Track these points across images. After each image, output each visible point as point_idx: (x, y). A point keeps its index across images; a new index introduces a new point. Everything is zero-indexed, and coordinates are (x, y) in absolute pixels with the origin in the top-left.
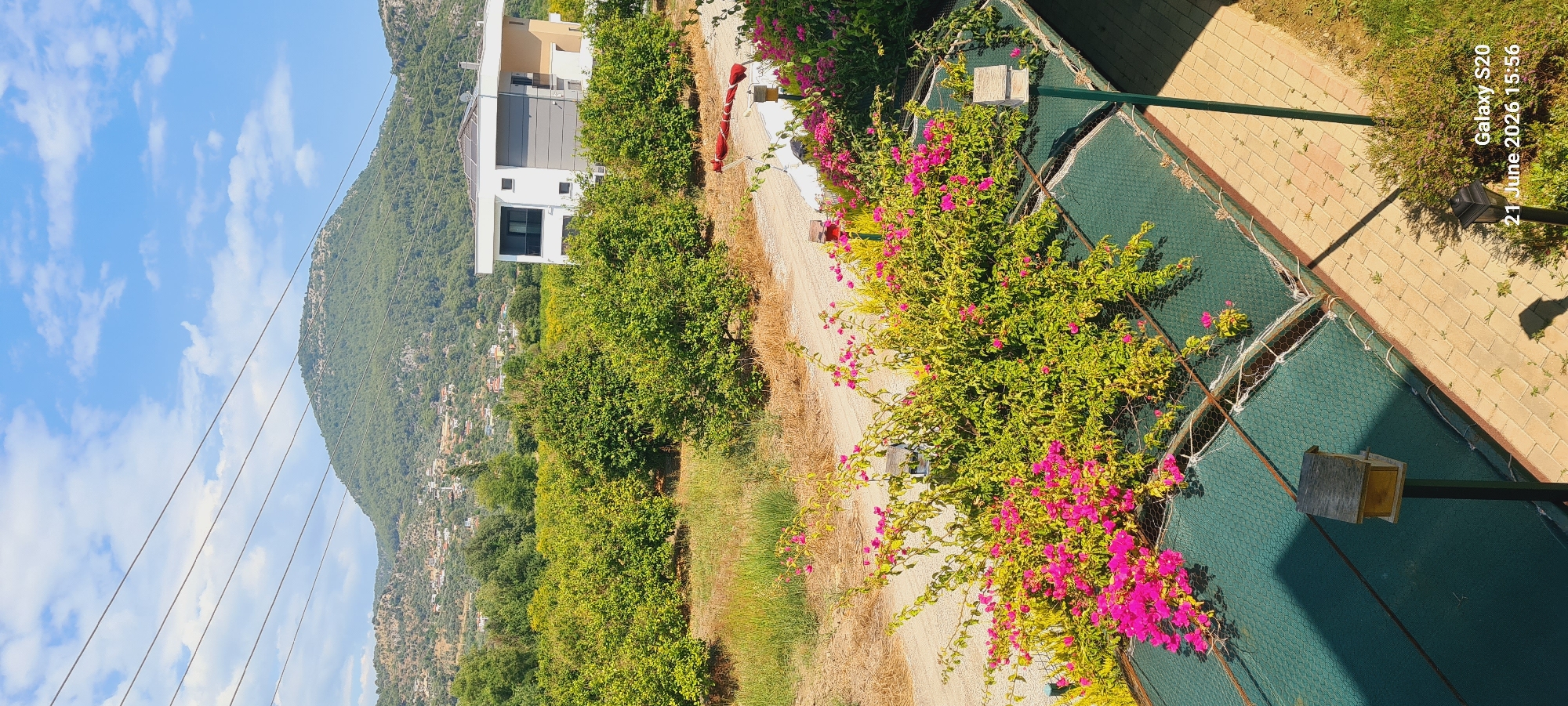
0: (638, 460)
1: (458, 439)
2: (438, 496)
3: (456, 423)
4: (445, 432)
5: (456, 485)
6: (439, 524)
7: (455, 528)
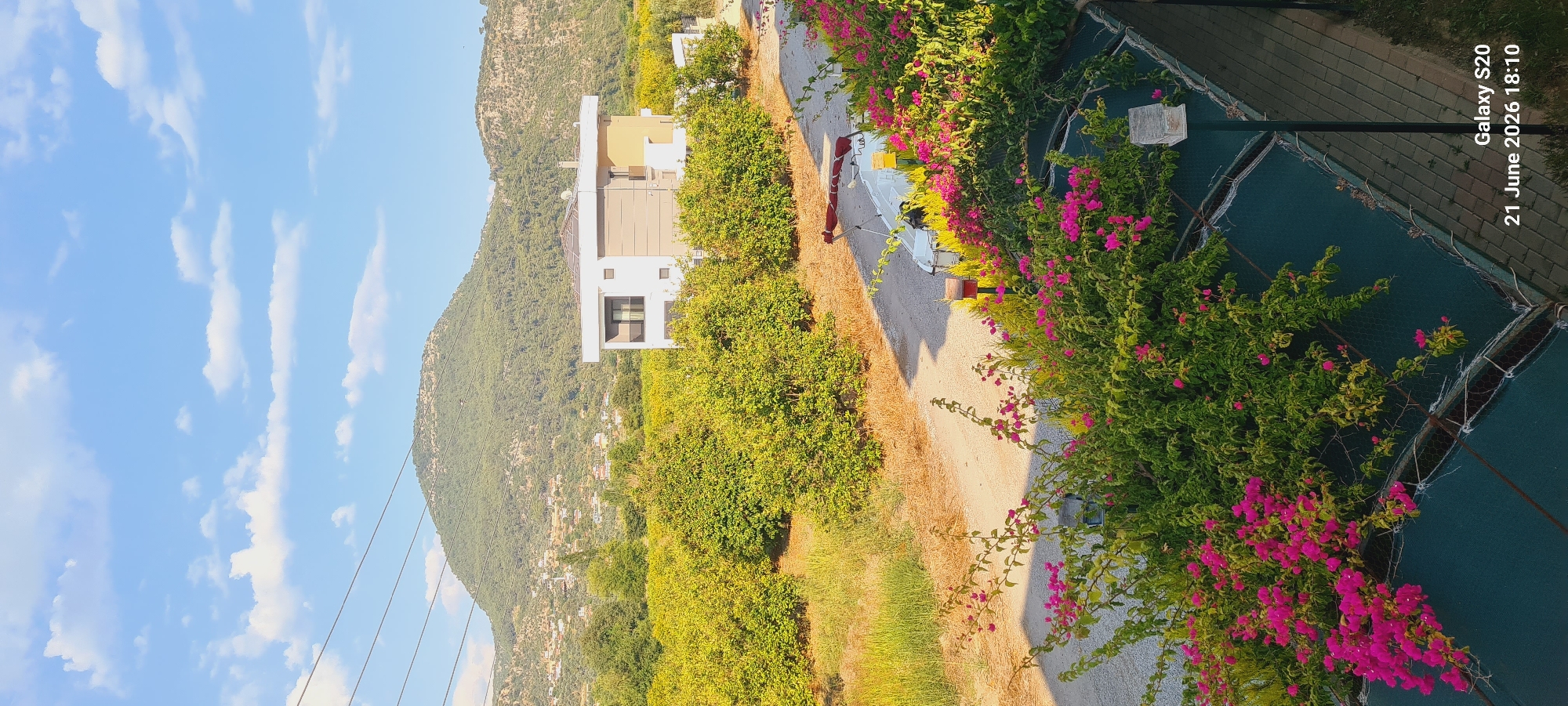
1: (568, 528)
2: (551, 587)
3: (564, 513)
4: (555, 523)
5: (568, 575)
6: (553, 615)
7: (569, 619)
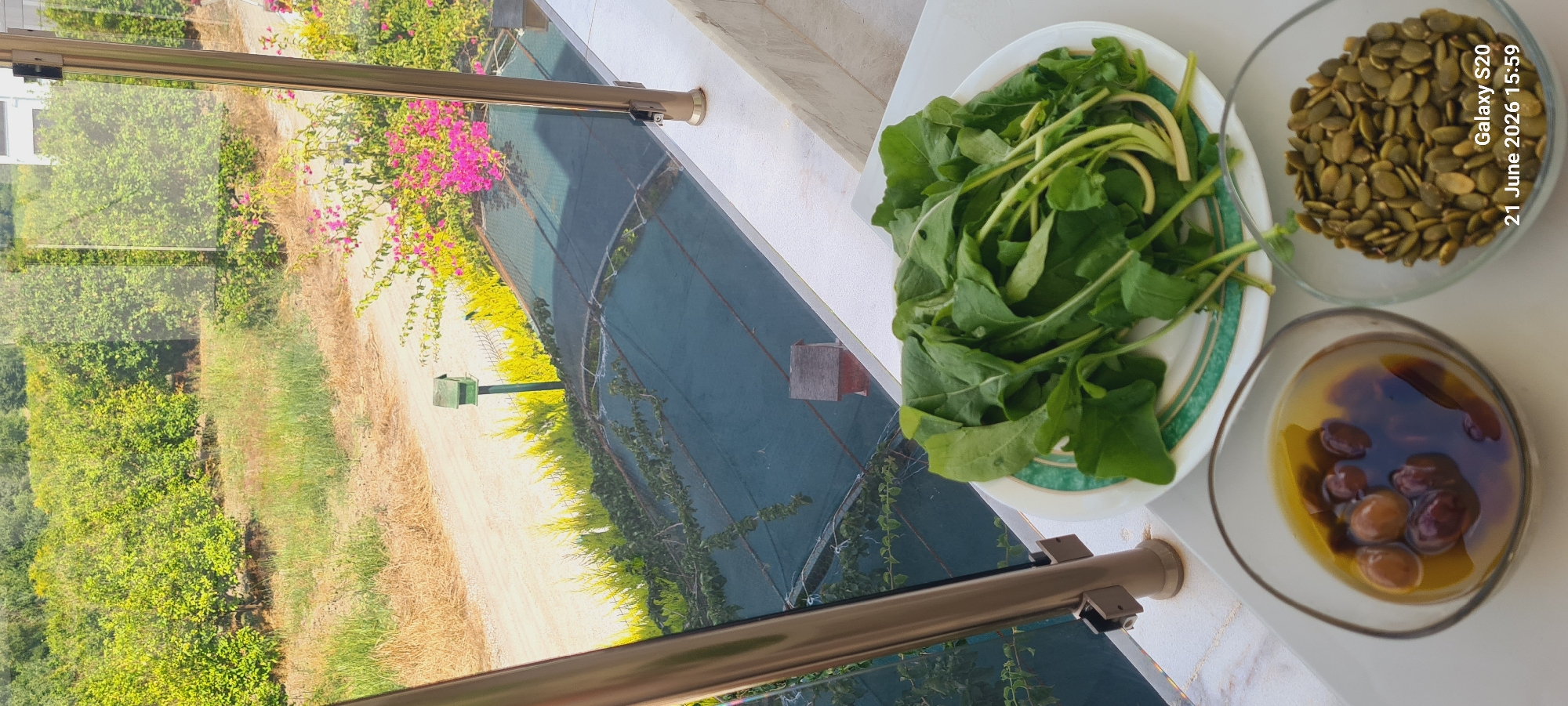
0: (150, 359)
